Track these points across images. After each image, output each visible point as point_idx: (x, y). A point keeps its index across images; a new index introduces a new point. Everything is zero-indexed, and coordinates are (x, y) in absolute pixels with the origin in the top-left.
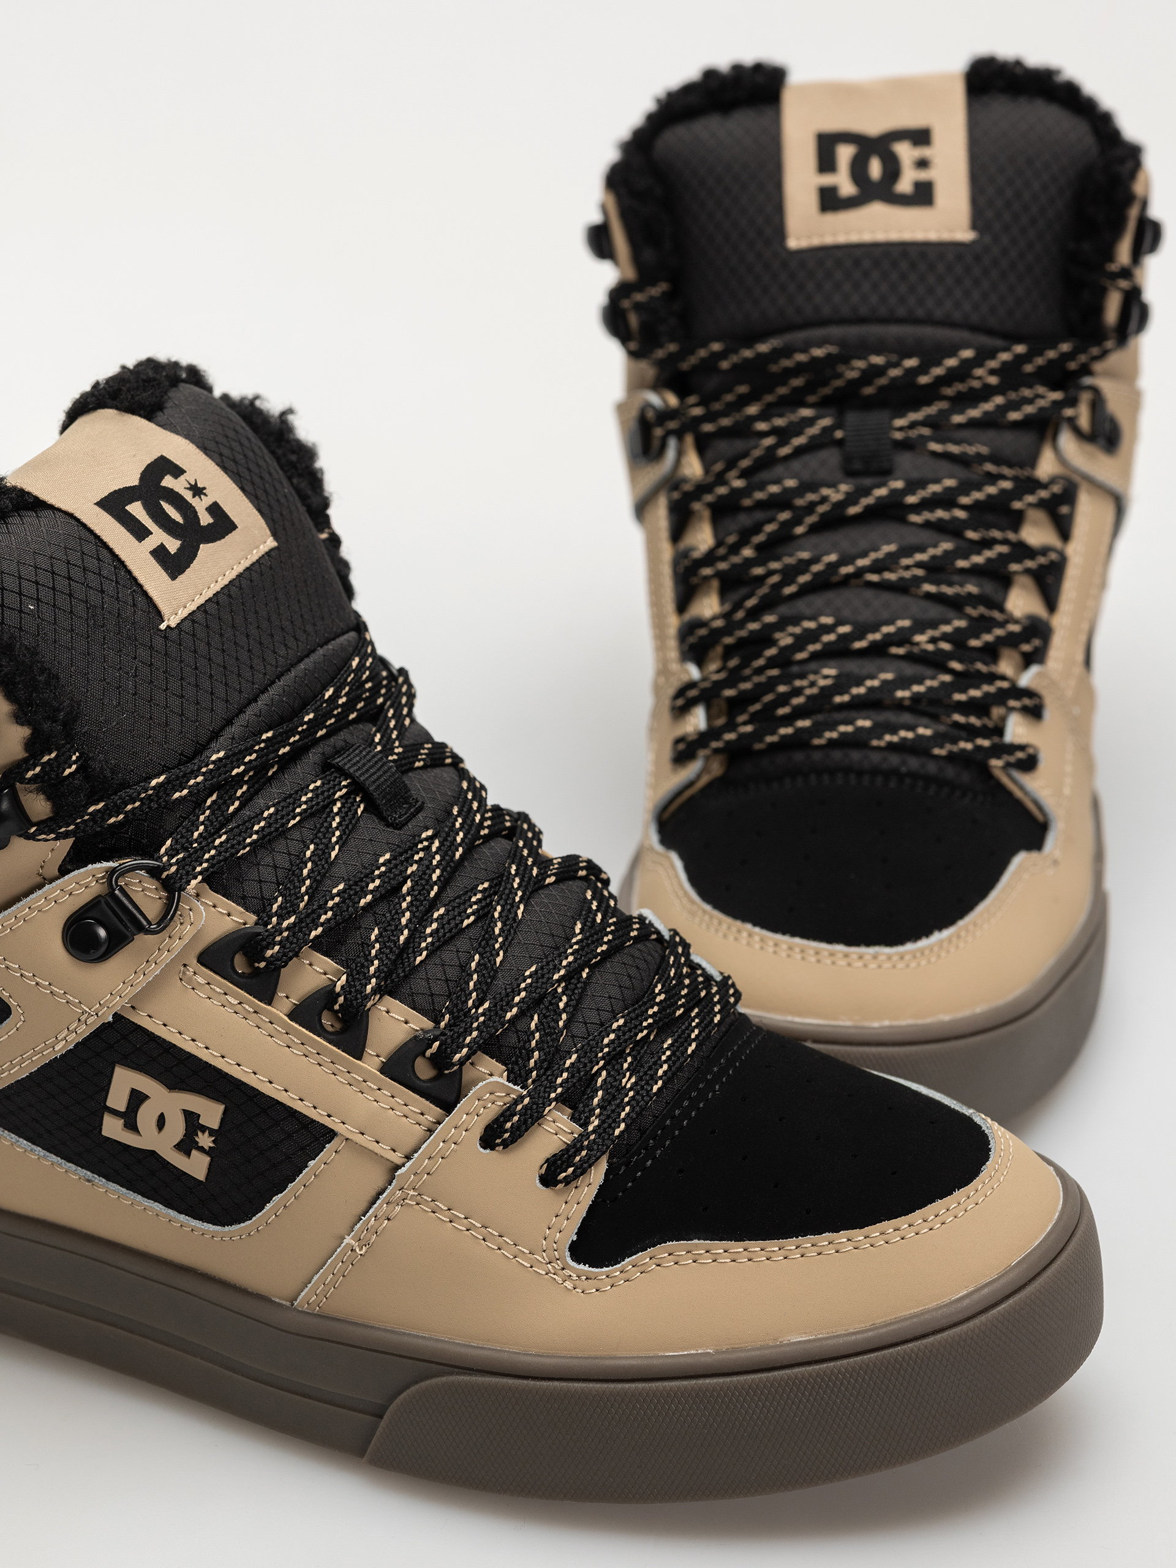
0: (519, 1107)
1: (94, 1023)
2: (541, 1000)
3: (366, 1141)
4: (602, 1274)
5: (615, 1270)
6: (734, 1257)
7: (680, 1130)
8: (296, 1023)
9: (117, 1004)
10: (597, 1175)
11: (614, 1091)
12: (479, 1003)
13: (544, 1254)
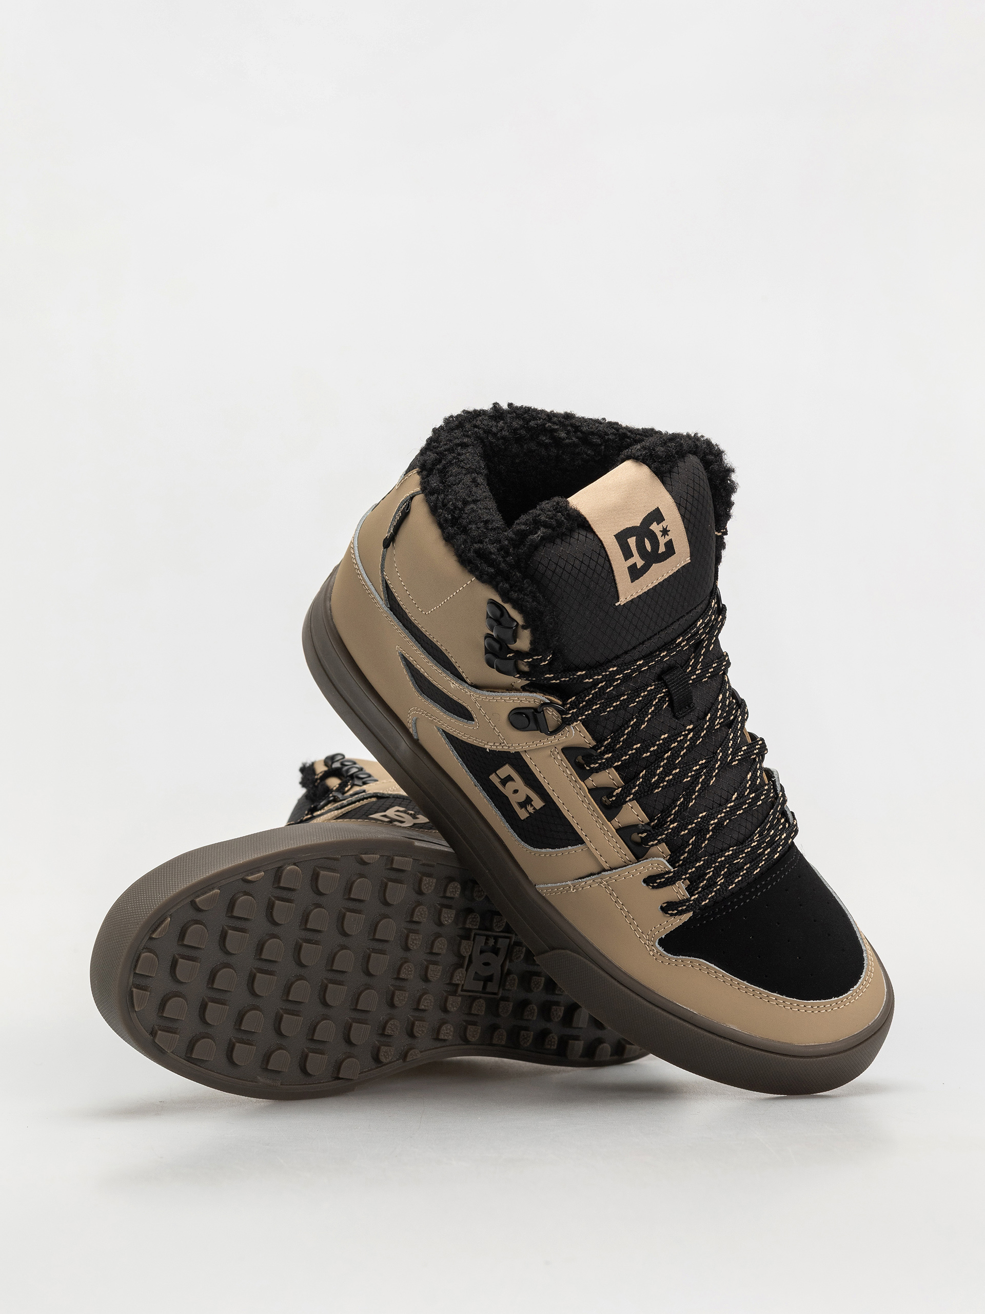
0: (667, 876)
1: (506, 749)
2: (700, 831)
3: (597, 854)
4: (667, 957)
5: (674, 958)
6: (725, 980)
7: (732, 910)
8: (591, 795)
9: (519, 749)
10: (686, 917)
11: (712, 883)
12: (672, 822)
13: (647, 936)
